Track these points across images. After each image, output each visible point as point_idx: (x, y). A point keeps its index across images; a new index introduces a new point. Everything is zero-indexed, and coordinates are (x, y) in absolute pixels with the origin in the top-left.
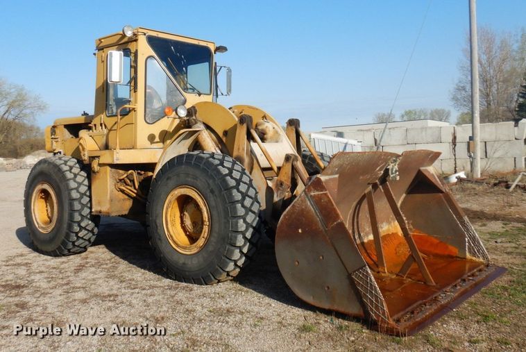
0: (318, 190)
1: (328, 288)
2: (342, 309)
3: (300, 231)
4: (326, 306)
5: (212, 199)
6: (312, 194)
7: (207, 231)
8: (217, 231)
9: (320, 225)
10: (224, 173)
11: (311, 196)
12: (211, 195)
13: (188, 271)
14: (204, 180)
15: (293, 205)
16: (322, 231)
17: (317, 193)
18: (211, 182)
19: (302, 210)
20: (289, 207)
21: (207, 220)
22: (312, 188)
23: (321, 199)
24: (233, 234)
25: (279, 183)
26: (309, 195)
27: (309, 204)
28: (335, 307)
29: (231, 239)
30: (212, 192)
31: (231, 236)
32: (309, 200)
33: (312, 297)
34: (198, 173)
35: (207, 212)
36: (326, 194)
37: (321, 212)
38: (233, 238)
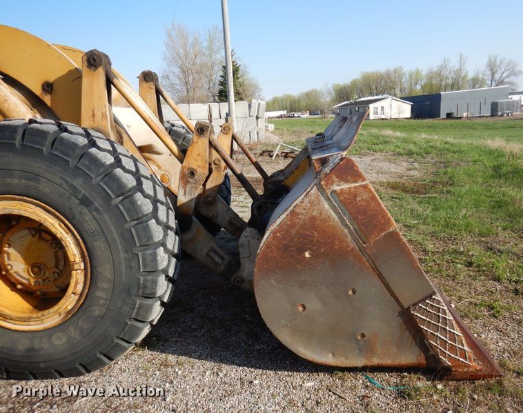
0: (347, 181)
1: (363, 336)
2: (388, 362)
3: (307, 255)
4: (360, 363)
5: (88, 217)
6: (336, 188)
7: (81, 279)
8: (109, 276)
9: (349, 239)
10: (108, 163)
11: (334, 192)
12: (85, 210)
13: (44, 362)
14: (58, 181)
15: (292, 211)
16: (353, 250)
17: (345, 186)
18: (78, 183)
19: (313, 219)
20: (283, 217)
21: (78, 259)
22: (334, 178)
23: (355, 197)
24: (150, 278)
25: (187, 172)
26: (329, 192)
27: (327, 206)
28: (375, 361)
29: (145, 287)
30: (86, 202)
31: (145, 280)
32: (328, 199)
33: (331, 355)
34: (37, 166)
35: (78, 245)
36: (365, 187)
37: (354, 219)
38: (148, 284)
